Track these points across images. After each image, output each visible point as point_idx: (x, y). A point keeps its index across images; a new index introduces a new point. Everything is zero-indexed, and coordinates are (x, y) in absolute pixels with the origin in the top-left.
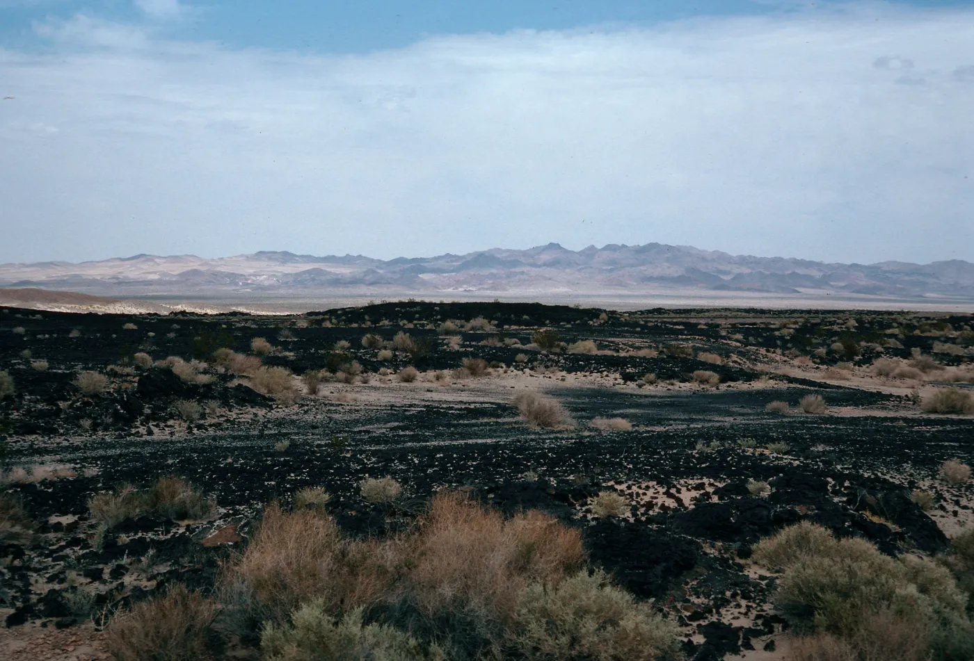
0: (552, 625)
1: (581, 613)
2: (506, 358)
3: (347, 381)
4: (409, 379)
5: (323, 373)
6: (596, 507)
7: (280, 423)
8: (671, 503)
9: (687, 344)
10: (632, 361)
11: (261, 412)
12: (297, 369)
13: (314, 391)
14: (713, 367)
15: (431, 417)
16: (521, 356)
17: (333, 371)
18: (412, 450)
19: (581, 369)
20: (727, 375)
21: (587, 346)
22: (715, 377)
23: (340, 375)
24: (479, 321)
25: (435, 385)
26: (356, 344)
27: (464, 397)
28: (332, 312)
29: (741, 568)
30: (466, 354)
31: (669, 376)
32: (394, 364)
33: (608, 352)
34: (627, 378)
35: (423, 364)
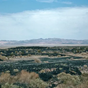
0: (34, 84)
1: (37, 83)
2: (34, 54)
3: (13, 57)
4: (21, 57)
5: (10, 56)
6: (41, 72)
7: (4, 63)
8: (50, 71)
9: (57, 51)
10: (50, 54)
11: (2, 62)
12: (6, 56)
13: (9, 59)
14: (60, 54)
15: (24, 62)
16: (36, 54)
17: (11, 56)
18: (21, 66)
19: (43, 55)
20: (62, 55)
21: (44, 52)
22: (60, 56)
23: (12, 57)
24: (31, 49)
25: (24, 58)
26: (14, 53)
27: (28, 59)
28: (11, 48)
29: (57, 78)
30: (28, 54)
31: (54, 56)
32: (19, 55)
33: (47, 53)
34: (49, 56)
35: (23, 55)
